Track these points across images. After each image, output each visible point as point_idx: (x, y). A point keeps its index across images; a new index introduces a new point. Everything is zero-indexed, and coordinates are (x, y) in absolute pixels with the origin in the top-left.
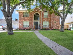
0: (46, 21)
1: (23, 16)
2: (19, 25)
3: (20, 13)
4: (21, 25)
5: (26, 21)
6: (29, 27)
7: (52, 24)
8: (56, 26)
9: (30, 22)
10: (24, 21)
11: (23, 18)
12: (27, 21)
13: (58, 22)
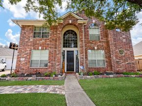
0: (96, 48)
1: (32, 35)
2: (19, 61)
3: (23, 27)
4: (23, 59)
5: (40, 48)
6: (46, 65)
7: (114, 58)
8: (125, 61)
9: (50, 52)
10: (35, 49)
11: (31, 40)
12: (42, 49)
13: (129, 52)
